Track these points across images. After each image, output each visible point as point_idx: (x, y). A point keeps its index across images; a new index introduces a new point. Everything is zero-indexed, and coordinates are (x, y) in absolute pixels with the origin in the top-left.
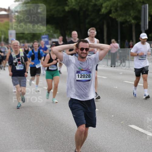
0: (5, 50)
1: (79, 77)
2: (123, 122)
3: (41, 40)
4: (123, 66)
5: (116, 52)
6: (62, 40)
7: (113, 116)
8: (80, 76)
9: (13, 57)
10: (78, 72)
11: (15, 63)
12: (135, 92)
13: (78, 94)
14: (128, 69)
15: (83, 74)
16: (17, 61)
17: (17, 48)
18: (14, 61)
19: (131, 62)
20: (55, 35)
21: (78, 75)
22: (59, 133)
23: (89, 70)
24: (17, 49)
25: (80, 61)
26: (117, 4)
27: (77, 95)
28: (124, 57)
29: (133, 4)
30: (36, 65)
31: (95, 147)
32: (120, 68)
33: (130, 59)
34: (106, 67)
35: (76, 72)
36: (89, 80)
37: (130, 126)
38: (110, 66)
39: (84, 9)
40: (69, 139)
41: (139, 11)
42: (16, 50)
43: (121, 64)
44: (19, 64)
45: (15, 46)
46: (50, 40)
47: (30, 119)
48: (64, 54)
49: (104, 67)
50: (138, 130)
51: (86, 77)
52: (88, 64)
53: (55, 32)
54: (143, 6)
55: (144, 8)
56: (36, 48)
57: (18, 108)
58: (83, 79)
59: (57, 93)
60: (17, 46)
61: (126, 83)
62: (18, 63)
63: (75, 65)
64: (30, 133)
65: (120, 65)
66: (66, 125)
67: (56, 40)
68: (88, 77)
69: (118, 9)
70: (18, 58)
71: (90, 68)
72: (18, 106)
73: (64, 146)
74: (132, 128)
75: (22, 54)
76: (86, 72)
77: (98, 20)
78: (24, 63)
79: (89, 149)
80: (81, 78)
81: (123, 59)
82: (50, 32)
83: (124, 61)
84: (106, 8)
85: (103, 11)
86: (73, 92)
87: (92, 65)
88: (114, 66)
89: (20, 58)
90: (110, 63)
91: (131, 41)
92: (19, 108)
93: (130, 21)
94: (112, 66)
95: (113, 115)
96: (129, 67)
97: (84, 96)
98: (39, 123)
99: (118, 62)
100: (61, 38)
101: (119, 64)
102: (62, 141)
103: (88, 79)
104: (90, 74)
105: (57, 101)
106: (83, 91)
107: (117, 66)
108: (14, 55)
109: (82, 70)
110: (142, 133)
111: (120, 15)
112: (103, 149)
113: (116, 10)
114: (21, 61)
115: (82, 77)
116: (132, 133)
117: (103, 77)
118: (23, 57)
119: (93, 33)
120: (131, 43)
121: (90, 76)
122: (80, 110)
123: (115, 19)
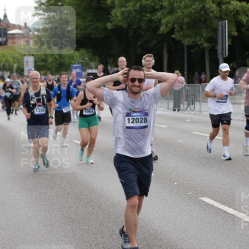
0: (19, 86)
1: (129, 122)
2: (190, 193)
3: (71, 71)
4: (191, 109)
5: (181, 89)
6: (102, 70)
7: (175, 184)
8: (131, 121)
9: (31, 96)
10: (128, 115)
11: (33, 105)
12: (209, 145)
13: (128, 148)
14: (199, 114)
15: (135, 118)
16: (36, 101)
17: (37, 82)
18: (32, 102)
19: (202, 104)
20: (92, 64)
21: (129, 119)
22: (96, 208)
23: (145, 110)
24: (36, 84)
25: (131, 99)
26: (183, 20)
27: (126, 149)
28: (193, 97)
29: (206, 19)
30: (64, 108)
31: (149, 231)
32: (187, 112)
33: (201, 100)
34: (166, 111)
35: (125, 114)
36: (146, 127)
37: (201, 198)
38: (172, 110)
39: (134, 27)
40: (110, 218)
41: (215, 30)
42: (35, 86)
43: (188, 107)
44: (39, 106)
45: (34, 79)
46: (85, 70)
47: (53, 188)
48: (105, 91)
49: (163, 111)
50: (213, 206)
51: (141, 122)
52: (144, 102)
53: (91, 60)
54: (220, 23)
55: (223, 26)
56: (64, 82)
57: (35, 172)
58: (135, 125)
59: (95, 149)
60: (36, 78)
61: (195, 134)
62: (38, 104)
63: (123, 104)
64: (52, 208)
65: (186, 109)
66: (106, 197)
67: (94, 71)
68: (143, 121)
69: (184, 26)
70: (38, 98)
71: (146, 109)
72: (35, 169)
73: (103, 229)
74: (204, 202)
75: (43, 92)
76: (141, 114)
77: (155, 42)
78: (46, 105)
79: (141, 233)
80: (133, 124)
81: (192, 100)
82: (84, 59)
83: (192, 103)
84: (166, 25)
85: (163, 29)
86: (121, 144)
87: (149, 103)
88: (178, 110)
89: (41, 97)
90: (171, 105)
91: (203, 73)
92: (37, 172)
93: (202, 44)
94: (175, 110)
95: (176, 182)
96: (200, 111)
97: (138, 151)
98: (66, 194)
99: (183, 104)
100: (101, 67)
101: (186, 106)
102: (100, 220)
103: (143, 124)
104: (147, 117)
105: (93, 162)
106: (137, 144)
107: (182, 110)
108: (32, 93)
109: (134, 112)
110: (220, 209)
111: (187, 36)
112: (161, 233)
113: (182, 28)
114: (42, 101)
115: (135, 121)
116: (203, 209)
117: (162, 126)
118: (45, 95)
119: (149, 62)
120: (203, 76)
121: (146, 121)
122: (132, 172)
123: (180, 41)
